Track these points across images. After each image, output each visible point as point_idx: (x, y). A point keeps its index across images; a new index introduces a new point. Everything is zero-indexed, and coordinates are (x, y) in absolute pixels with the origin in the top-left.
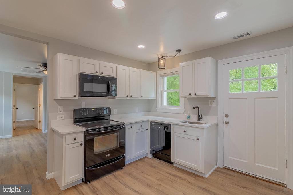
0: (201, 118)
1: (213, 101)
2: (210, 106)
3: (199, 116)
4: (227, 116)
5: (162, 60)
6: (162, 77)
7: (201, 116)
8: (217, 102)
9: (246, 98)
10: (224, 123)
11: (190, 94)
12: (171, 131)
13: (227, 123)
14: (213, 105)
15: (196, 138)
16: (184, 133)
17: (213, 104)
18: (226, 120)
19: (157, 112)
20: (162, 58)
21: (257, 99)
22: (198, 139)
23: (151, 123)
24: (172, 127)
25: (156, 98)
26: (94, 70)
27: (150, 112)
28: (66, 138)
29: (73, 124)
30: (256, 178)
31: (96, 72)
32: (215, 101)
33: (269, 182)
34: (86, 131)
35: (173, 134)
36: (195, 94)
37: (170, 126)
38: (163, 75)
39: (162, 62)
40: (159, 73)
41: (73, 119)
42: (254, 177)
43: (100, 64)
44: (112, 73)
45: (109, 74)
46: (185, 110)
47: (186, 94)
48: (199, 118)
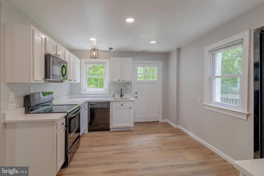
0: (123, 96)
1: (129, 84)
2: (127, 87)
3: (121, 94)
4: (136, 93)
6: (86, 65)
7: (122, 94)
8: (131, 85)
9: (145, 83)
10: (135, 97)
11: (119, 80)
12: (109, 106)
13: (136, 97)
14: (129, 87)
15: (129, 108)
16: (122, 106)
18: (136, 95)
19: (82, 94)
20: (95, 50)
21: (150, 84)
22: (131, 108)
23: (89, 103)
24: (111, 103)
25: (80, 82)
26: (54, 52)
27: (72, 94)
28: (57, 124)
29: (25, 113)
30: (149, 122)
31: (56, 55)
32: (130, 84)
33: (154, 122)
34: (68, 114)
35: (112, 108)
36: (123, 80)
37: (108, 103)
38: (88, 63)
39: (94, 53)
40: (84, 60)
41: (24, 106)
42: (148, 122)
43: (56, 46)
44: (63, 56)
45: (61, 57)
46: (109, 91)
47: (116, 80)
48: (121, 96)
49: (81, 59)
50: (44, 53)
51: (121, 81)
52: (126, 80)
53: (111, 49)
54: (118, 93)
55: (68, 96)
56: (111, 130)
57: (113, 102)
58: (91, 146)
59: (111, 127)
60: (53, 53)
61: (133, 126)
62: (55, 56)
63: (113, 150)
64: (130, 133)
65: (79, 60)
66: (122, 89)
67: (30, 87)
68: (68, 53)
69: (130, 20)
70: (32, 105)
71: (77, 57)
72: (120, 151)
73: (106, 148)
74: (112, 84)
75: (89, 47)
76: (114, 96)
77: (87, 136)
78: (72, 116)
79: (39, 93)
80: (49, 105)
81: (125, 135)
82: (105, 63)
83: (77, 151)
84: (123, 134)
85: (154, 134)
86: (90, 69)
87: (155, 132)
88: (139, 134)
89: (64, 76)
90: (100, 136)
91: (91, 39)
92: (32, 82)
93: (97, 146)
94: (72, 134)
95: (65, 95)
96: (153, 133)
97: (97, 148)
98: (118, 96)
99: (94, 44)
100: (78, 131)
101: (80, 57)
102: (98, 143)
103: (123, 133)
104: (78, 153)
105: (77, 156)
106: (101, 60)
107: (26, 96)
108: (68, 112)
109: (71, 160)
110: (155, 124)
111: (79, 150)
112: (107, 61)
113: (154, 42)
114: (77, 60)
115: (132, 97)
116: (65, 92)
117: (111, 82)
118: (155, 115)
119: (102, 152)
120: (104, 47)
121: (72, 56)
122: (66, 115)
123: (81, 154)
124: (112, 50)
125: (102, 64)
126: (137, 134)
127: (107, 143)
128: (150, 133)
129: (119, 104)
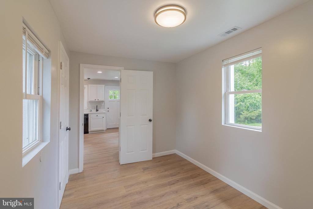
1: (102, 103)
2: (101, 105)
4: (108, 108)
8: (104, 103)
9: (115, 101)
11: (95, 100)
13: (108, 111)
14: (103, 105)
15: (102, 117)
16: (97, 116)
18: (108, 110)
21: (118, 102)
24: (89, 115)
35: (90, 118)
37: (87, 115)
46: (88, 107)
47: (93, 99)
48: (97, 110)
51: (97, 100)
52: (101, 99)
53: (89, 79)
54: (95, 109)
56: (89, 133)
57: (91, 114)
59: (89, 131)
66: (97, 106)
76: (91, 111)
98: (94, 111)
115: (105, 111)
129: (95, 115)
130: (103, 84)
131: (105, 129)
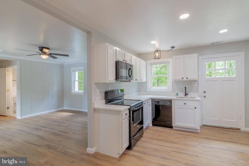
0: (188, 94)
1: (194, 83)
2: (192, 86)
3: (186, 93)
4: (205, 92)
5: (157, 53)
6: (151, 65)
7: (187, 93)
8: (198, 83)
9: (217, 81)
10: (203, 96)
11: (183, 78)
13: (205, 97)
14: (195, 86)
15: (194, 107)
16: (185, 105)
17: (195, 84)
18: (204, 94)
19: (147, 92)
20: (157, 51)
21: (224, 81)
22: (196, 108)
24: (173, 101)
25: (146, 81)
26: (122, 58)
27: (140, 92)
28: (122, 114)
29: (106, 104)
30: (224, 128)
31: (124, 60)
32: (196, 83)
33: (231, 129)
34: (131, 107)
35: (174, 107)
36: (187, 78)
37: (170, 101)
38: (152, 64)
39: (157, 54)
40: (149, 62)
41: (105, 99)
42: (222, 128)
43: (124, 53)
44: (130, 61)
45: (129, 62)
46: (173, 89)
47: (180, 78)
48: (186, 94)
49: (147, 61)
50: (115, 60)
51: (185, 79)
52: (191, 78)
53: (173, 47)
54: (183, 92)
55: (136, 93)
56: (174, 128)
57: (175, 101)
58: (152, 138)
59: (173, 125)
60: (121, 60)
61: (200, 129)
62: (124, 62)
63: (172, 147)
64: (196, 135)
65: (145, 62)
66: (185, 88)
67: (108, 85)
68: (134, 57)
69: (184, 16)
70: (109, 99)
71: (143, 60)
72: (179, 150)
73: (166, 144)
74: (176, 82)
75: (152, 50)
76: (177, 94)
77: (151, 129)
78: (135, 109)
79: (118, 90)
80: (121, 99)
81: (188, 136)
82: (168, 62)
83: (141, 140)
84: (186, 135)
85: (227, 143)
86: (161, 68)
87: (230, 140)
88: (206, 138)
89: (130, 77)
90: (162, 132)
91: (153, 42)
92: (107, 82)
93: (157, 140)
94: (135, 125)
95: (134, 92)
96: (226, 141)
97: (158, 141)
98: (182, 95)
99: (157, 45)
100: (141, 123)
101: (145, 59)
102: (159, 137)
103: (187, 133)
104: (141, 141)
105: (140, 143)
106: (165, 60)
107: (106, 92)
108: (132, 105)
109: (134, 145)
110: (232, 132)
111: (142, 139)
112: (170, 60)
113: (225, 31)
114: (143, 62)
115: (199, 96)
116: (134, 89)
117: (174, 80)
118: (234, 121)
119: (161, 146)
120: (166, 47)
121: (138, 59)
122: (130, 108)
123: (143, 143)
124: (174, 49)
125: (165, 63)
126: (204, 138)
127: (167, 139)
128: (222, 141)
129: (182, 103)
130: (196, 53)
131: (197, 126)
